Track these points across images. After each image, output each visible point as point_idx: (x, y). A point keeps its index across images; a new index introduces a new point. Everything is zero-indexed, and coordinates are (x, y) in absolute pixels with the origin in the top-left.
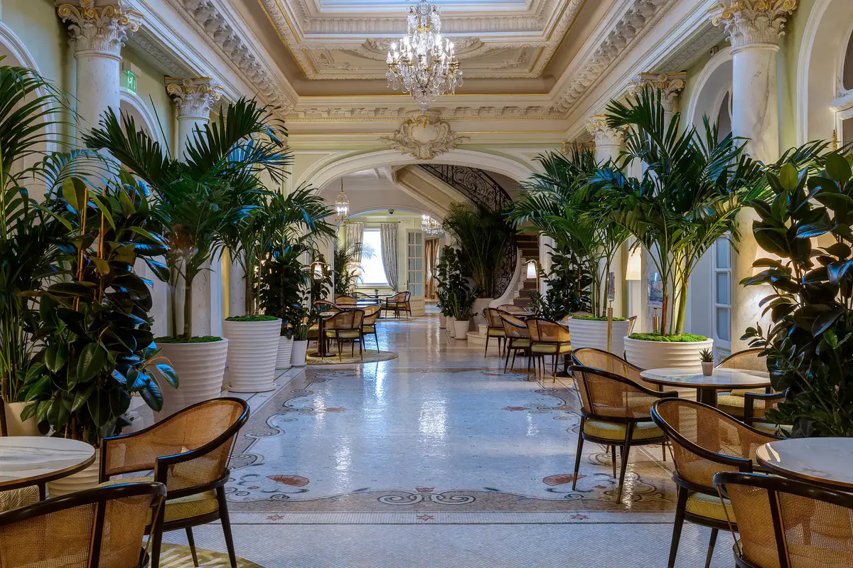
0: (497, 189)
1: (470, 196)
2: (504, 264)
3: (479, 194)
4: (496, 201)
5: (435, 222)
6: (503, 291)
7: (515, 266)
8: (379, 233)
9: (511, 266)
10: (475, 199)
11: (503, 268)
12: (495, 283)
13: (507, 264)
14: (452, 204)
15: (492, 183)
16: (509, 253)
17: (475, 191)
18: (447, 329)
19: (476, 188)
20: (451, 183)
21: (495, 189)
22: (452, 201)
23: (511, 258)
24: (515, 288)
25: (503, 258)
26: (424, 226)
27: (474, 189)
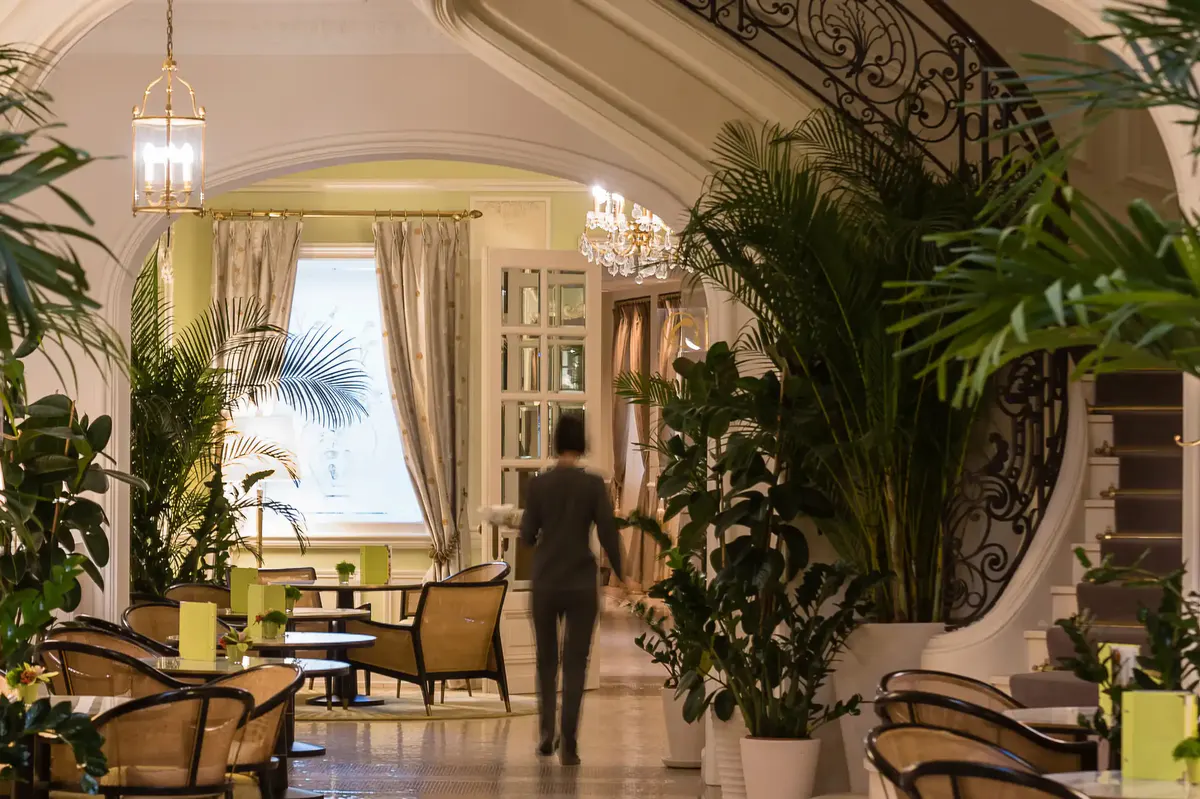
0: (970, 56)
1: (830, 93)
2: (1003, 447)
3: (876, 80)
4: (962, 120)
5: (648, 220)
6: (993, 589)
7: (1057, 459)
8: (371, 266)
9: (1036, 459)
10: (856, 108)
11: (993, 468)
12: (953, 544)
13: (1020, 450)
14: (736, 134)
15: (945, 30)
16: (1026, 391)
17: (856, 67)
18: (709, 775)
19: (861, 52)
20: (732, 21)
21: (959, 59)
22: (733, 116)
23: (1039, 417)
24: (1056, 574)
25: (998, 414)
26: (601, 235)
27: (850, 54)
